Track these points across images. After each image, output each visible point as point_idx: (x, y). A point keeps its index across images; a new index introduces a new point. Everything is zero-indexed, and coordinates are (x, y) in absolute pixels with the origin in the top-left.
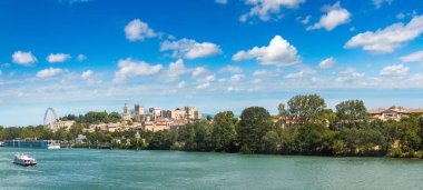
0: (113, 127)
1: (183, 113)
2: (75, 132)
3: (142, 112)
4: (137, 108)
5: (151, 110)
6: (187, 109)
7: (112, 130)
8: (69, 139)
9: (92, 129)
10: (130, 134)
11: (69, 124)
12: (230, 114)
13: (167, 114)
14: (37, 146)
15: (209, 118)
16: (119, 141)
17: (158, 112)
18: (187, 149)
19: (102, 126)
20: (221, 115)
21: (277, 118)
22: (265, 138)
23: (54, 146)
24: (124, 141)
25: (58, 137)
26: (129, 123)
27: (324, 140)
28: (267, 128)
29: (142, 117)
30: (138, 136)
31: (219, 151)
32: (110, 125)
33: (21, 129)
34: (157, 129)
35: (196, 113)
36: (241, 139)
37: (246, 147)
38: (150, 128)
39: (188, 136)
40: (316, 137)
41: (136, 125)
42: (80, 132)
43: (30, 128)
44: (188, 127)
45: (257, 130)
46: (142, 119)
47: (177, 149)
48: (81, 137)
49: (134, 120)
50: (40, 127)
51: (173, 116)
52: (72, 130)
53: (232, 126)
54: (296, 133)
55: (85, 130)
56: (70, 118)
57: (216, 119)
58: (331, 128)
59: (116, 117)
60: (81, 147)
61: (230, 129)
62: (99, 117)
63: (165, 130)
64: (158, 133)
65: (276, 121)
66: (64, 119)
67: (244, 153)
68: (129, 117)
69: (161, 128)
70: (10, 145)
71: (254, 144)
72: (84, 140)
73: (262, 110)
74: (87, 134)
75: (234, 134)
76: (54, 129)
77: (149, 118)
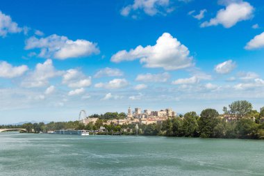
0: (122, 122)
1: (165, 113)
2: (98, 125)
3: (139, 112)
4: (136, 110)
5: (145, 111)
6: (167, 111)
7: (121, 124)
8: (94, 129)
9: (108, 123)
10: (132, 126)
11: (95, 120)
12: (194, 113)
13: (155, 114)
14: (75, 134)
15: (181, 116)
16: (125, 130)
17: (149, 112)
18: (168, 135)
19: (115, 121)
20: (188, 114)
21: (223, 116)
22: (216, 128)
23: (85, 134)
24: (129, 131)
25: (88, 128)
26: (132, 120)
27: (252, 129)
28: (217, 122)
29: (139, 115)
30: (137, 127)
31: (187, 136)
32: (120, 120)
33: (64, 123)
34: (149, 123)
35: (173, 113)
36: (200, 129)
37: (203, 134)
38: (144, 122)
39: (168, 127)
40: (247, 127)
41: (135, 120)
42: (102, 125)
43: (71, 122)
44: (168, 121)
45: (211, 123)
46: (140, 117)
47: (161, 135)
48: (102, 128)
49: (135, 117)
50: (77, 122)
51: (159, 115)
52: (96, 124)
53: (195, 121)
54: (235, 125)
55: (104, 123)
56: (95, 116)
57: (185, 116)
58: (256, 122)
59: (123, 116)
60: (102, 134)
61: (194, 123)
62: (113, 116)
63: (154, 124)
64: (150, 125)
65: (222, 118)
66: (91, 117)
67: (203, 137)
68: (131, 116)
69: (152, 122)
70: (58, 133)
71: (209, 132)
72: (104, 130)
73: (214, 111)
74: (105, 126)
75: (196, 126)
76: (86, 123)
77: (144, 116)
